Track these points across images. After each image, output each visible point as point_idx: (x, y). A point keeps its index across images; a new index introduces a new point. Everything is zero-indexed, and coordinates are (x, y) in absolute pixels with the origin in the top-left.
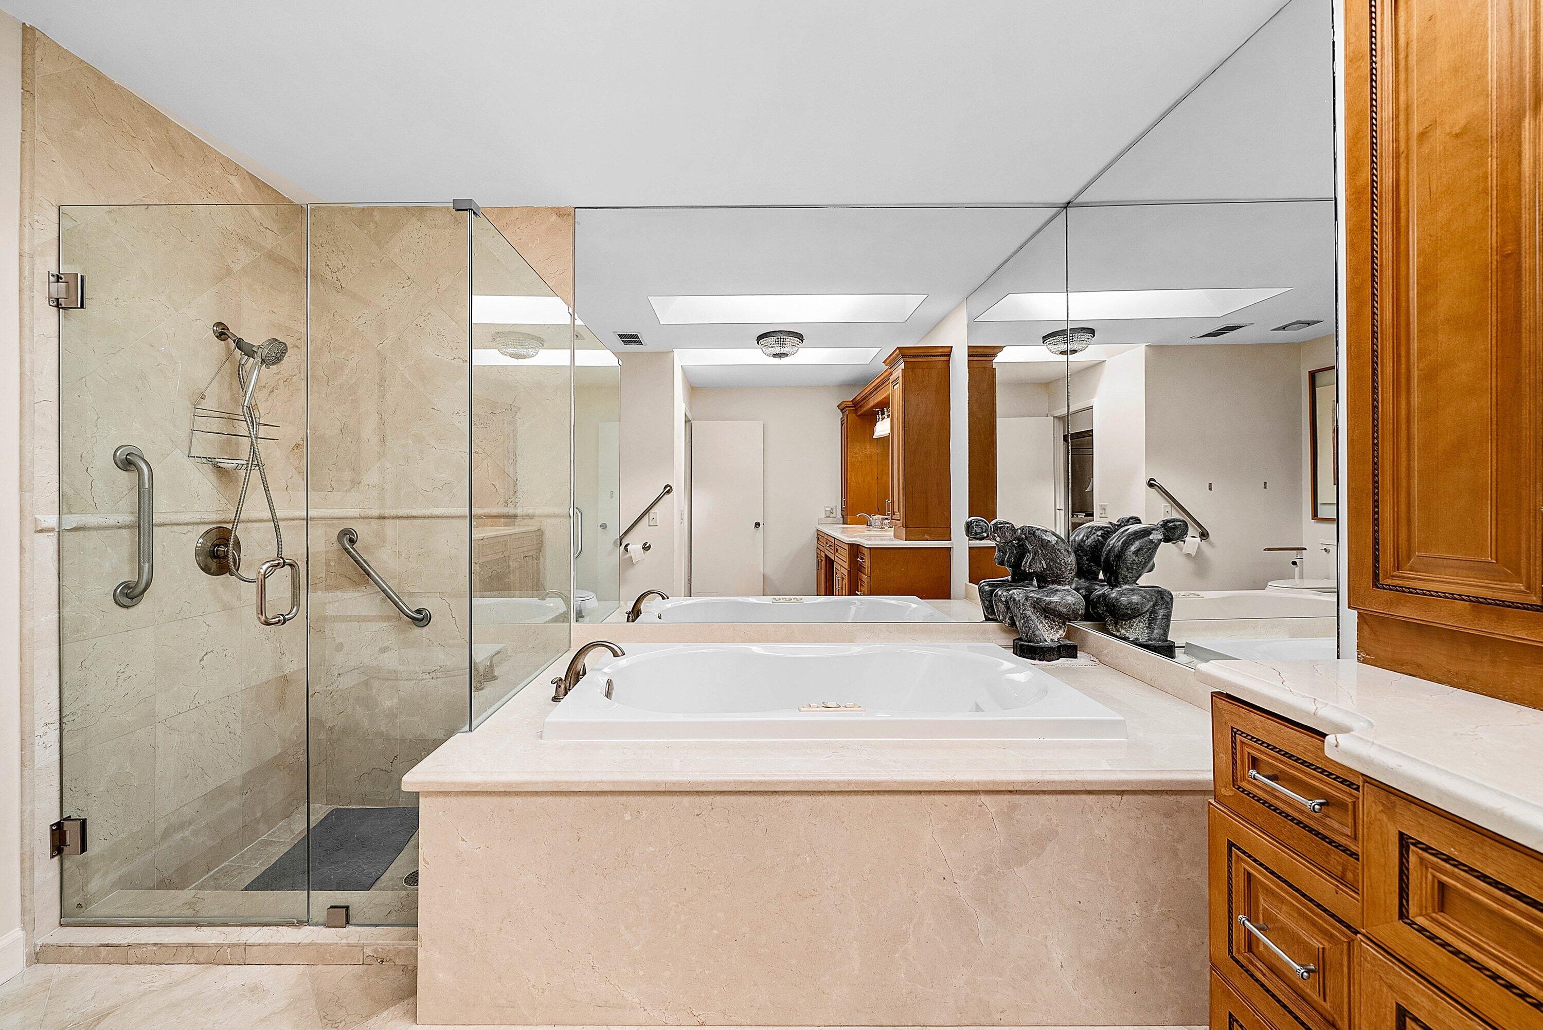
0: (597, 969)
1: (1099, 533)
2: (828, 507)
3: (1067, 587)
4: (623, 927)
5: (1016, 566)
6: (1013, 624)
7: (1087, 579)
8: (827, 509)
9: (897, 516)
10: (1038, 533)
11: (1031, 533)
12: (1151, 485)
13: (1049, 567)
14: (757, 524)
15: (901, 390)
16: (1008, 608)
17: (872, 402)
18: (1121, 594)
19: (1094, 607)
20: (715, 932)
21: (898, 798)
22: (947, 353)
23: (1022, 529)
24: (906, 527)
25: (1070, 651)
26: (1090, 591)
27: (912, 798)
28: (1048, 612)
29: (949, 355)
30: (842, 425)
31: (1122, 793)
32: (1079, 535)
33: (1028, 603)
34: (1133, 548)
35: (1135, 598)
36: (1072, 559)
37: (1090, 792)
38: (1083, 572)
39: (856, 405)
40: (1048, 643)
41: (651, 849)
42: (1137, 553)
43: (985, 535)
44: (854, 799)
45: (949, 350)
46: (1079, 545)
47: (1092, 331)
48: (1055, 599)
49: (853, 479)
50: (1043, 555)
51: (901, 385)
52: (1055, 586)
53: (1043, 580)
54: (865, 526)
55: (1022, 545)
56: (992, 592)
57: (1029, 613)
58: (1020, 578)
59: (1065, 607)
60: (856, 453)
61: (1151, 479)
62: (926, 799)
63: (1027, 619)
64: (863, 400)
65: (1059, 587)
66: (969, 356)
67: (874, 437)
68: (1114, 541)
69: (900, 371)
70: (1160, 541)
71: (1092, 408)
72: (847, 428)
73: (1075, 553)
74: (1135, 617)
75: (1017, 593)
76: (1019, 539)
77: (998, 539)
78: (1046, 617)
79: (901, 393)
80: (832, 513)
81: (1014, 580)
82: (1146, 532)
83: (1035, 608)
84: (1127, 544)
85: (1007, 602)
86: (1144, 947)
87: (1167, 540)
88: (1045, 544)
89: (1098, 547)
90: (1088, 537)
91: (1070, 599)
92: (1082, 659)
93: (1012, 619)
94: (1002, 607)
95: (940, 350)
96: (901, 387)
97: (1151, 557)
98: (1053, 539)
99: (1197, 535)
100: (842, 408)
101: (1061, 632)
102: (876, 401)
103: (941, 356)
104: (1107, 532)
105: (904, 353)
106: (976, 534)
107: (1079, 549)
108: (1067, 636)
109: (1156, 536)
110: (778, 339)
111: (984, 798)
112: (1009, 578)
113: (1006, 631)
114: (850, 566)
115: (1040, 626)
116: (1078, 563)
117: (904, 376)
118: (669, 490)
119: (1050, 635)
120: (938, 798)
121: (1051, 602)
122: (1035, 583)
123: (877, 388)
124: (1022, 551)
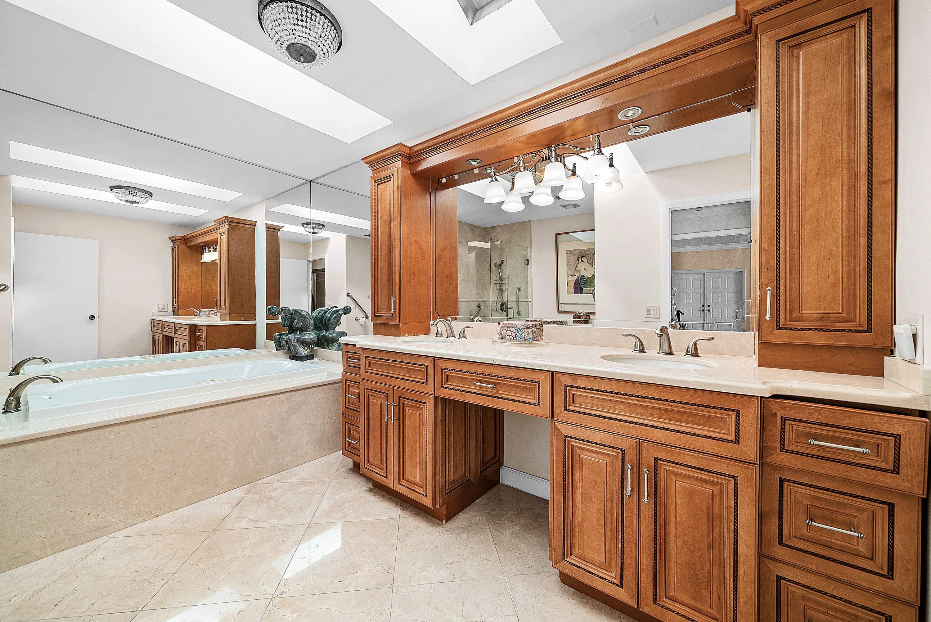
0: (92, 514)
1: (323, 312)
2: (161, 305)
3: (311, 332)
4: (109, 489)
5: (290, 326)
6: (289, 349)
7: (318, 330)
8: (160, 306)
9: (223, 308)
10: (299, 311)
11: (296, 312)
12: (348, 296)
13: (304, 325)
14: (92, 317)
15: (226, 239)
16: (287, 343)
17: (200, 240)
18: (329, 334)
19: (320, 340)
20: (165, 474)
21: (249, 401)
22: (254, 224)
23: (293, 310)
24: (230, 314)
25: (311, 357)
26: (319, 335)
27: (255, 400)
28: (303, 343)
29: (255, 226)
30: (173, 251)
31: (324, 385)
32: (316, 313)
33: (295, 340)
34: (333, 317)
35: (334, 335)
36: (312, 321)
37: (315, 387)
38: (316, 328)
39: (185, 240)
40: (304, 355)
41: (127, 448)
42: (334, 318)
43: (277, 313)
44: (231, 405)
45: (255, 223)
46: (315, 317)
47: (323, 226)
48: (306, 337)
49: (183, 287)
50: (301, 320)
51: (226, 237)
52: (306, 332)
53: (301, 330)
54: (193, 316)
55: (293, 318)
56: (280, 338)
57: (296, 344)
58: (292, 330)
59: (309, 340)
60: (185, 270)
61: (348, 293)
62: (260, 399)
63: (295, 346)
64: (192, 238)
65: (307, 333)
66: (266, 228)
67: (201, 261)
68: (328, 315)
69: (226, 228)
70: (342, 314)
71: (325, 259)
72: (178, 253)
73: (314, 320)
74: (334, 342)
75: (291, 336)
76: (291, 314)
77: (283, 314)
78: (302, 345)
79: (226, 241)
80: (164, 309)
81: (289, 333)
82: (338, 311)
83: (298, 342)
84: (332, 315)
85: (287, 340)
86: (330, 430)
87: (345, 314)
88: (302, 316)
89: (322, 317)
90: (319, 314)
91: (311, 337)
92: (316, 359)
93: (289, 347)
94: (284, 343)
95: (250, 222)
96: (226, 238)
97: (339, 320)
98: (305, 314)
99: (365, 317)
100: (174, 240)
101: (308, 350)
102: (205, 240)
103: (250, 225)
104: (325, 312)
105: (229, 220)
106: (273, 313)
107: (315, 319)
108: (311, 352)
109: (340, 312)
110: (129, 191)
111: (281, 396)
112: (287, 332)
113: (286, 353)
114: (190, 337)
115: (300, 349)
116: (314, 323)
117: (228, 232)
118: (5, 288)
119: (304, 352)
120: (264, 399)
121: (304, 338)
122: (298, 333)
123: (205, 233)
124: (293, 319)
